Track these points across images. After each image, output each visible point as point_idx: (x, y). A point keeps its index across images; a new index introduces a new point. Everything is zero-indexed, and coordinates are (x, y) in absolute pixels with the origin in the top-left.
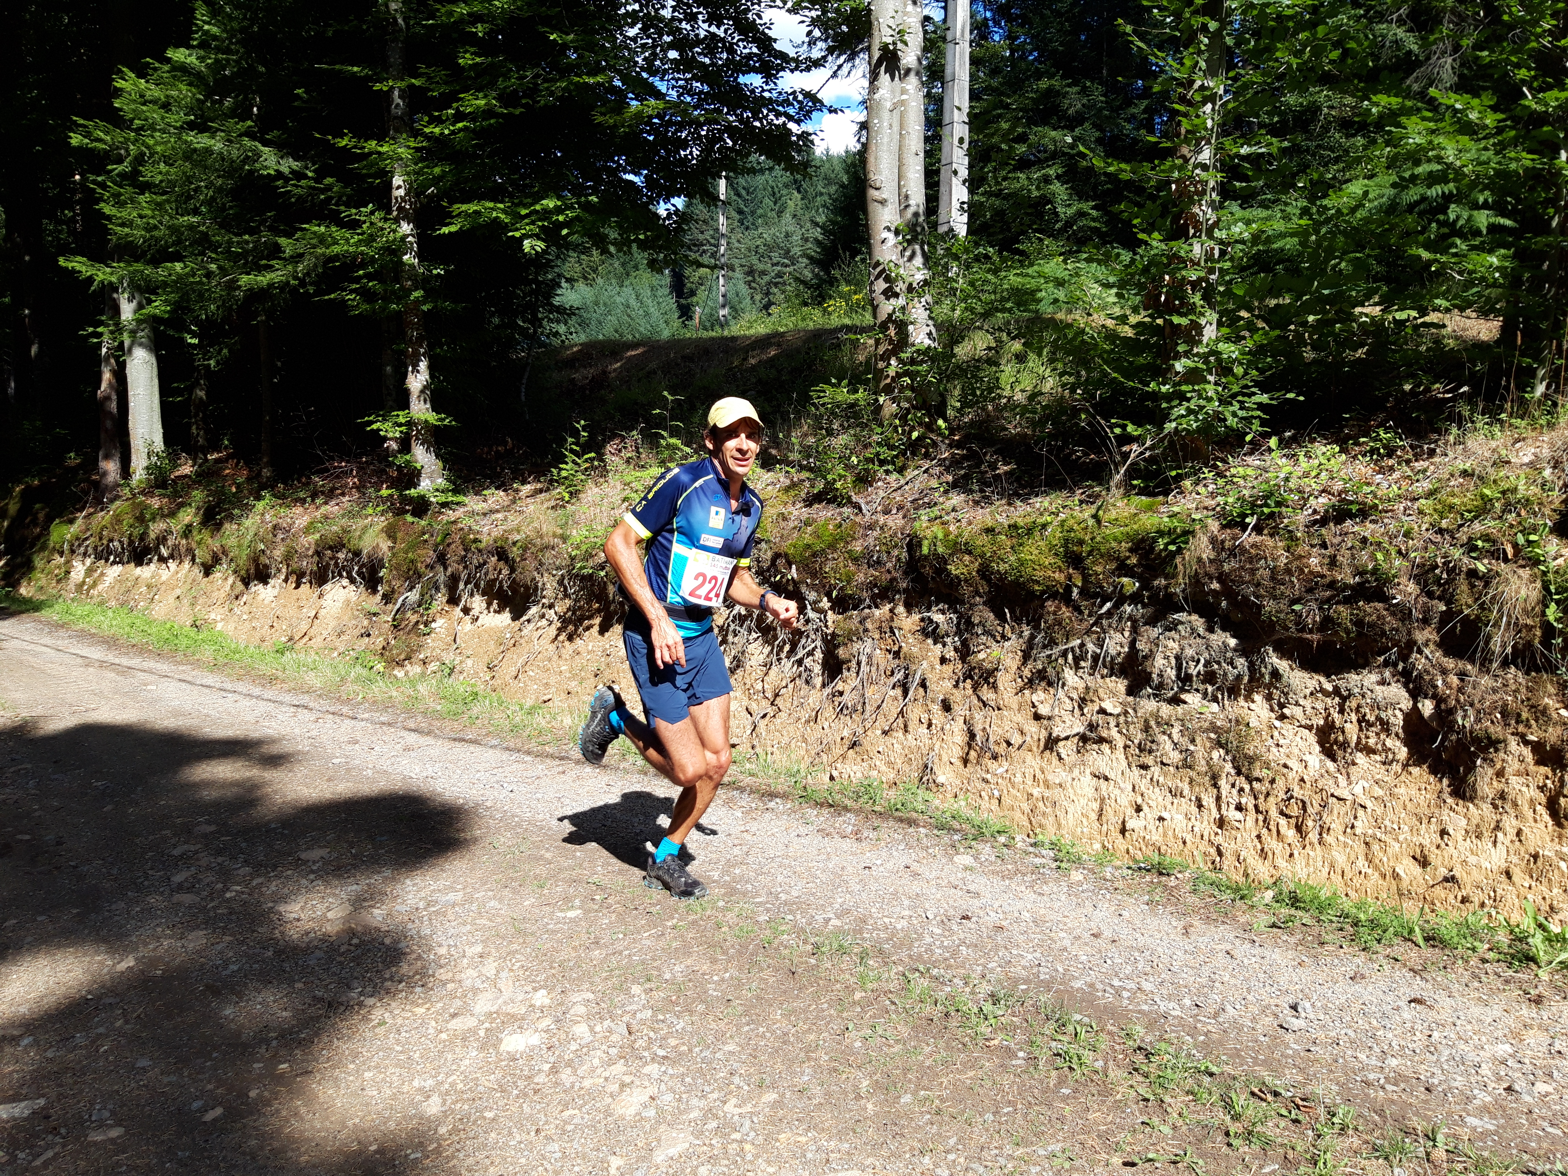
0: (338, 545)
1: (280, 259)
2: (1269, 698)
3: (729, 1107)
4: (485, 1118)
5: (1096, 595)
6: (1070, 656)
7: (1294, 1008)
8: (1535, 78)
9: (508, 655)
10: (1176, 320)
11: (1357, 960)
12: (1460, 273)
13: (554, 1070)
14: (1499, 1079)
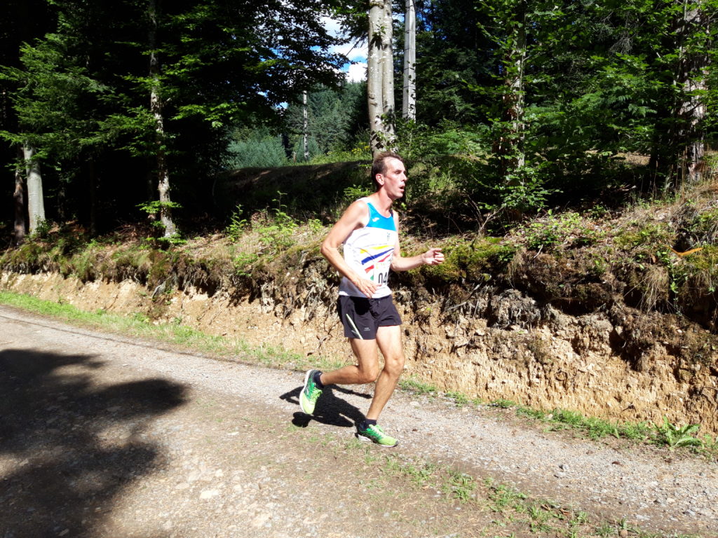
0: (127, 264)
1: (99, 131)
2: (550, 327)
3: (306, 522)
4: (192, 530)
5: (473, 282)
6: (462, 309)
7: (561, 467)
8: (661, 49)
9: (207, 314)
10: (506, 157)
11: (589, 445)
12: (631, 135)
13: (225, 507)
14: (652, 497)
